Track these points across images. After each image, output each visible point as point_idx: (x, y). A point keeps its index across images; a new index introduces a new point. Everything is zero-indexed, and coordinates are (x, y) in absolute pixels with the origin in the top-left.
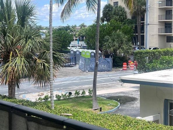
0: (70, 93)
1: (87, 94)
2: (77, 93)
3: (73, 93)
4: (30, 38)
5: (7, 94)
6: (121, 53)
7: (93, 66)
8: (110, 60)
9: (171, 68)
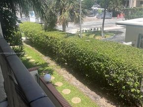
0: (91, 29)
1: (99, 29)
2: (95, 29)
3: (93, 29)
4: (72, 2)
5: (62, 30)
6: (117, 10)
7: (103, 16)
8: (111, 13)
9: (142, 17)
